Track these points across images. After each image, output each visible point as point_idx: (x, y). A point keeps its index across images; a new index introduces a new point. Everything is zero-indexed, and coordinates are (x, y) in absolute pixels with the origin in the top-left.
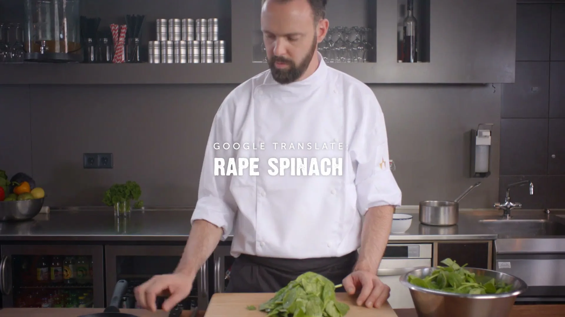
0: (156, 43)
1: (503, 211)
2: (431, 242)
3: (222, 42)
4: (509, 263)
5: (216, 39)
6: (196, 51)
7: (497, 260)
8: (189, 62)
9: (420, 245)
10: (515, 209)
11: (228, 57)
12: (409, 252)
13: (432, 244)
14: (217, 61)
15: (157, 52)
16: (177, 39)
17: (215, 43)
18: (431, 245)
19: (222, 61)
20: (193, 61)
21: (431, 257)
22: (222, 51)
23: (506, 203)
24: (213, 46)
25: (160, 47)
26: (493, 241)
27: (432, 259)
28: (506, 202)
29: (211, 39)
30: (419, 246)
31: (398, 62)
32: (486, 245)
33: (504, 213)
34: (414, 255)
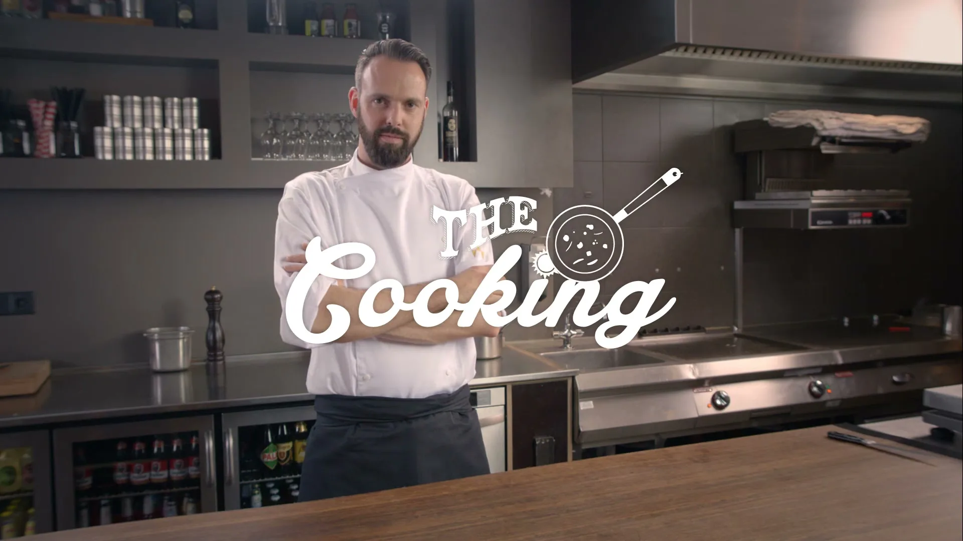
0: (107, 129)
1: (562, 340)
2: (504, 385)
3: (206, 131)
4: (591, 402)
5: (195, 126)
6: (168, 143)
7: (579, 400)
8: (177, 158)
9: (491, 389)
10: (575, 337)
11: (216, 152)
12: (479, 400)
13: (505, 386)
14: (199, 158)
15: (108, 143)
16: (138, 125)
17: (196, 132)
18: (503, 389)
19: (207, 158)
20: (184, 156)
21: (504, 403)
22: (206, 144)
23: (566, 332)
24: (193, 136)
25: (114, 135)
26: (573, 378)
27: (505, 406)
28: (565, 330)
29: (189, 127)
30: (490, 391)
31: (439, 161)
32: (565, 383)
33: (564, 343)
34: (485, 403)
